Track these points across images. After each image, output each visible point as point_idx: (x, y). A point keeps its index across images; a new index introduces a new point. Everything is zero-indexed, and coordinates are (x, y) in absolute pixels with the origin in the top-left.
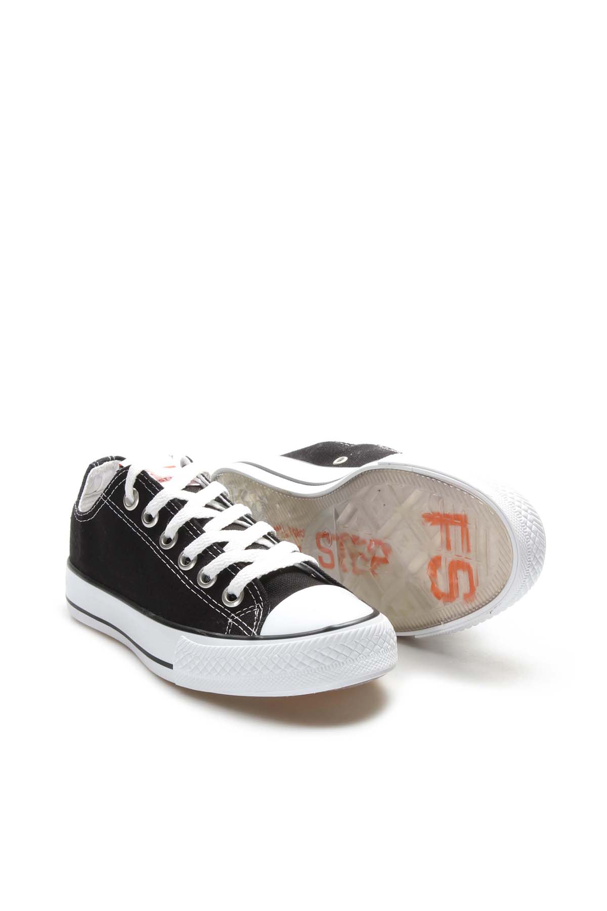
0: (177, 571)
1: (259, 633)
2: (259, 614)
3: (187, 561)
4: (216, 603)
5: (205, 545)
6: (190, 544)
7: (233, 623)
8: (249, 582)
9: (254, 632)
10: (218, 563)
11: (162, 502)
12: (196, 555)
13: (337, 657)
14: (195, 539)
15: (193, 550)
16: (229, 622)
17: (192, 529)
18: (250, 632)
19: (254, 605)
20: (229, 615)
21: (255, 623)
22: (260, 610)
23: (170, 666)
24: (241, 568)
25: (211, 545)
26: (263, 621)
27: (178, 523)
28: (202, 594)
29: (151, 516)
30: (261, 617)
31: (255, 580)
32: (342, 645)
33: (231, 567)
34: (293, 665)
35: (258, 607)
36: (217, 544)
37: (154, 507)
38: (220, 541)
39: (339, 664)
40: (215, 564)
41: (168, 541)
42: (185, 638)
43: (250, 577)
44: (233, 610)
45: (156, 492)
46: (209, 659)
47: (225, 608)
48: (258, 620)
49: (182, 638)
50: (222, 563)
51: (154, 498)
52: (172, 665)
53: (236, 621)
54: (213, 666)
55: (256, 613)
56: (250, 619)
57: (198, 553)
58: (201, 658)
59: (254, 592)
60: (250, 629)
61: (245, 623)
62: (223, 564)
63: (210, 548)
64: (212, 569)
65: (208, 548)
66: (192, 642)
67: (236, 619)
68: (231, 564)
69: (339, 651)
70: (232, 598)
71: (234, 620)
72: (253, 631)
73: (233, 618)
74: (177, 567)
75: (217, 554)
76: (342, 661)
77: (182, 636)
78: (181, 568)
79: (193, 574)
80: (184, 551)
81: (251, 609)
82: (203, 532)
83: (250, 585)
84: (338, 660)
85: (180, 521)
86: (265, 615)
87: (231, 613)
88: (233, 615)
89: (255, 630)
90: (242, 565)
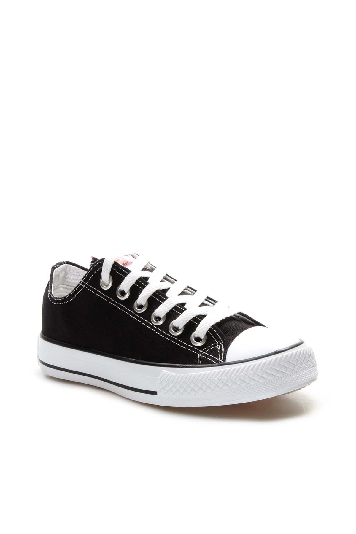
0: (152, 327)
1: (224, 360)
2: (221, 348)
3: (158, 318)
4: (186, 344)
5: (171, 306)
6: (159, 307)
7: (202, 357)
8: (209, 327)
9: (221, 361)
10: (185, 317)
11: (132, 281)
12: (165, 314)
13: (286, 371)
14: (162, 303)
15: (162, 310)
16: (199, 356)
17: (158, 297)
18: (217, 361)
19: (215, 342)
20: (197, 352)
21: (219, 355)
22: (221, 346)
23: (155, 393)
24: (202, 319)
25: (176, 306)
26: (226, 352)
27: (147, 294)
28: (174, 340)
29: (125, 292)
30: (223, 350)
31: (213, 326)
32: (288, 362)
33: (194, 319)
34: (246, 381)
35: (219, 344)
36: (180, 305)
37: (126, 285)
38: (181, 303)
39: (288, 375)
40: (183, 317)
41: (140, 307)
42: (166, 371)
43: (209, 324)
44: (200, 348)
45: (126, 275)
46: (188, 383)
47: (194, 347)
48: (221, 352)
49: (163, 372)
50: (187, 316)
51: (125, 279)
52: (157, 392)
53: (205, 355)
54: (192, 387)
55: (219, 348)
56: (215, 352)
57: (166, 313)
58: (181, 383)
59: (214, 334)
60: (217, 359)
61: (212, 355)
62: (189, 317)
63: (175, 308)
64: (180, 322)
65: (173, 308)
66: (172, 373)
67: (204, 354)
68: (194, 316)
69: (287, 366)
70: (198, 339)
71: (202, 355)
72: (219, 360)
73: (201, 353)
74: (150, 324)
75: (182, 312)
76: (289, 373)
77: (163, 370)
78: (154, 324)
79: (165, 326)
80: (155, 312)
81: (214, 346)
82: (167, 298)
83: (210, 330)
84: (287, 372)
85: (148, 292)
86: (226, 348)
87: (199, 350)
88: (200, 351)
89: (221, 359)
90: (202, 317)
